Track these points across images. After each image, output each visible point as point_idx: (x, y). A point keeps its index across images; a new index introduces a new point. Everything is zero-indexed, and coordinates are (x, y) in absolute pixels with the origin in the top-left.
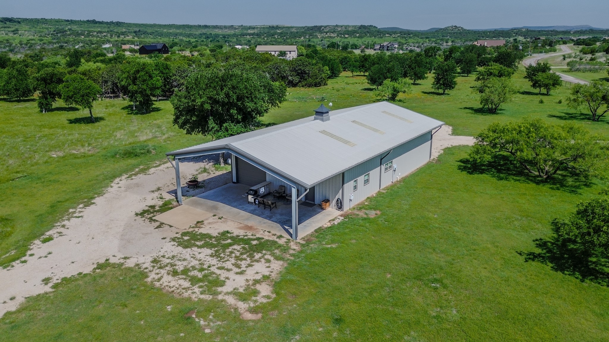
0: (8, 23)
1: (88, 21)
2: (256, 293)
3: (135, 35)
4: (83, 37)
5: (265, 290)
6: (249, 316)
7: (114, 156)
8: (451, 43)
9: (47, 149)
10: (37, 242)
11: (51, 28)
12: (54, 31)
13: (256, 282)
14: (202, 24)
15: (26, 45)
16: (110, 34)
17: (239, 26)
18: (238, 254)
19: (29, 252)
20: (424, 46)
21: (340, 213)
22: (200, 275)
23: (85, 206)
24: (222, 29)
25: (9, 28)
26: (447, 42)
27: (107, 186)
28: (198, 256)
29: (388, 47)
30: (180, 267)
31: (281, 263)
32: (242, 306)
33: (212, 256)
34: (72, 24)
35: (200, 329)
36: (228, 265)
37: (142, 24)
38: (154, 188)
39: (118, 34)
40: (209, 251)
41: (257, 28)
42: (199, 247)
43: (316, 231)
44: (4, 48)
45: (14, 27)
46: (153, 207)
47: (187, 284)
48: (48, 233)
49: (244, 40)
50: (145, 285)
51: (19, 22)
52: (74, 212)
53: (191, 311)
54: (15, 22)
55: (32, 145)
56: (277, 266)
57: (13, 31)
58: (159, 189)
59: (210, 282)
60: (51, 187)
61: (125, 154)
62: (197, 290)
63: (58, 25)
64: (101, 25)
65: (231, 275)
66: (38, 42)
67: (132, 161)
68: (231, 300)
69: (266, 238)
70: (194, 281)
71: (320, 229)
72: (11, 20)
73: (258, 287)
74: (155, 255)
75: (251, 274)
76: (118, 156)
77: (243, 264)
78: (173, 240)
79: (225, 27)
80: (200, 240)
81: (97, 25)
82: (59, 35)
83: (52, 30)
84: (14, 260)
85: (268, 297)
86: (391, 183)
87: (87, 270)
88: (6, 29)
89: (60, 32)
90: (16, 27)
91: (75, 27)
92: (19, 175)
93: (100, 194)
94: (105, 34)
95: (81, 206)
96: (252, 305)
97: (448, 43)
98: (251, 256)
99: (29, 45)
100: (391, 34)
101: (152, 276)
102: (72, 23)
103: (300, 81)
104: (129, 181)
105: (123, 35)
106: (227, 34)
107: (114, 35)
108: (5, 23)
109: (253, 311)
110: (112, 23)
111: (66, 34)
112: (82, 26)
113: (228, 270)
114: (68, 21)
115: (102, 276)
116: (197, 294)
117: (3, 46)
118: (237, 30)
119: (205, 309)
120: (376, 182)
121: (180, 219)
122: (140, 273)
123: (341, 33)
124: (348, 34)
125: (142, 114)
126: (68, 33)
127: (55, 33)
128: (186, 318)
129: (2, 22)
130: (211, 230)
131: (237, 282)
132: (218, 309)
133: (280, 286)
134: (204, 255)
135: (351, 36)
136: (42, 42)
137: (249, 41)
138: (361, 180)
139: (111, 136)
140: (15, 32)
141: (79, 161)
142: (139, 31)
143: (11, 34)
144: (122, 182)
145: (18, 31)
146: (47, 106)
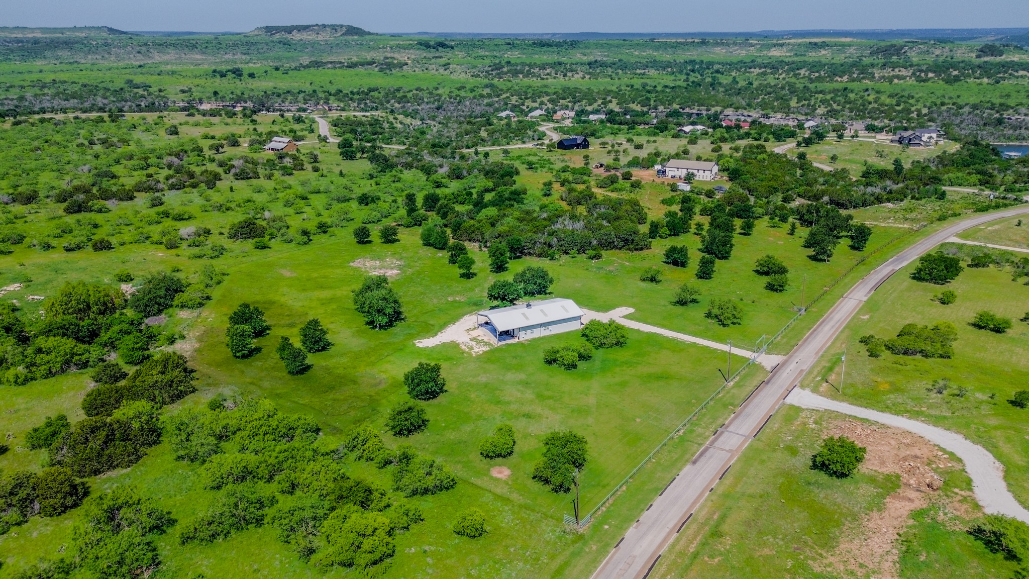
0: (440, 49)
2: (479, 352)
3: (588, 67)
4: (521, 76)
7: (469, 304)
9: (448, 295)
10: (439, 333)
11: (487, 56)
12: (490, 66)
13: (481, 351)
16: (556, 70)
18: (481, 345)
19: (437, 335)
22: (470, 347)
23: (453, 325)
25: (441, 57)
27: (461, 318)
28: (472, 343)
30: (467, 345)
31: (489, 348)
34: (514, 49)
35: (464, 356)
36: (478, 346)
38: (473, 322)
39: (565, 70)
40: (476, 343)
43: (506, 343)
44: (433, 103)
45: (446, 56)
46: (470, 329)
47: (466, 348)
48: (442, 331)
50: (458, 347)
51: (452, 47)
52: (450, 326)
54: (448, 46)
55: (443, 292)
57: (444, 65)
58: (475, 323)
59: (471, 349)
61: (473, 303)
63: (496, 52)
64: (550, 49)
65: (477, 348)
66: (469, 93)
68: (473, 353)
69: (491, 343)
70: (468, 348)
71: (508, 343)
72: (442, 44)
74: (463, 341)
75: (481, 349)
76: (471, 304)
77: (481, 347)
78: (470, 339)
79: (735, 42)
80: (475, 340)
81: (545, 49)
82: (494, 73)
83: (487, 62)
84: (434, 336)
85: (480, 354)
86: (548, 334)
87: (448, 341)
88: (439, 60)
89: (497, 69)
90: (449, 56)
91: (514, 56)
92: (437, 308)
93: (459, 321)
94: (548, 71)
98: (484, 345)
99: (458, 98)
101: (461, 345)
102: (514, 47)
103: (623, 246)
104: (469, 317)
105: (571, 71)
106: (730, 60)
107: (559, 72)
108: (438, 50)
109: (475, 355)
110: (566, 42)
111: (503, 71)
112: (525, 51)
114: (509, 42)
115: (451, 343)
116: (468, 350)
117: (432, 99)
118: (752, 48)
119: (468, 353)
120: (537, 333)
121: (474, 334)
122: (458, 344)
123: (924, 68)
124: (934, 72)
125: (497, 272)
126: (505, 69)
127: (490, 69)
128: (463, 353)
129: (434, 48)
130: (480, 338)
131: (477, 350)
132: (470, 354)
133: (485, 353)
134: (474, 343)
135: (941, 75)
136: (472, 95)
137: (751, 84)
138: (529, 332)
139: (473, 290)
140: (446, 66)
141: (457, 304)
142: (596, 61)
143: (441, 71)
144: (467, 317)
145: (449, 64)
146: (453, 261)
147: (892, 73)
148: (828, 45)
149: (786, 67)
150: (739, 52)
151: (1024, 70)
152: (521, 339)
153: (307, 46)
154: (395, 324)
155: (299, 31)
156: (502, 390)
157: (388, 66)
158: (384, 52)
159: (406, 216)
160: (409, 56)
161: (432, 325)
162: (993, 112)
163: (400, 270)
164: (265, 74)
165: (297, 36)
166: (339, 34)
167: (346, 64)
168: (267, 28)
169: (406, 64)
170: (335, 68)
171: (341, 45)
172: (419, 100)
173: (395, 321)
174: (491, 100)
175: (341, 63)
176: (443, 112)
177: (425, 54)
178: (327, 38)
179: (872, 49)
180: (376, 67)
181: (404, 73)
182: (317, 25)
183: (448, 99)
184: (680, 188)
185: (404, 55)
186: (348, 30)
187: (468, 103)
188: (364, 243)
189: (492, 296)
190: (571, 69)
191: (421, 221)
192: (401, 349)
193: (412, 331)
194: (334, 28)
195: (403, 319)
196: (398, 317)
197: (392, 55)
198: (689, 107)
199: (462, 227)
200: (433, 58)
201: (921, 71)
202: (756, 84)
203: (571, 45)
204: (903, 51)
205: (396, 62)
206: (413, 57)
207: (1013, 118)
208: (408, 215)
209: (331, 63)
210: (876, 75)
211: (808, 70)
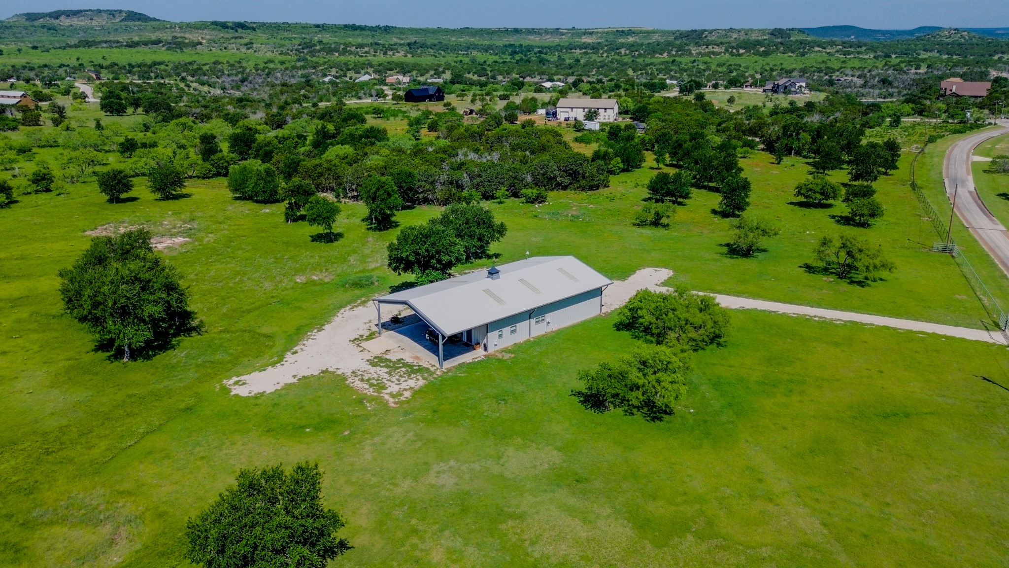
0: (240, 30)
1: (346, 26)
2: (402, 395)
3: (408, 48)
4: (337, 54)
5: (407, 394)
6: (393, 405)
7: (344, 286)
8: (926, 70)
9: (293, 273)
10: (289, 353)
11: (295, 38)
12: (300, 45)
13: (405, 390)
14: (511, 26)
15: (263, 71)
16: (374, 49)
17: (568, 30)
18: (402, 373)
19: (285, 360)
20: (871, 75)
21: (485, 353)
22: (375, 383)
23: (318, 331)
24: (540, 34)
25: (241, 38)
26: (918, 67)
27: (334, 316)
28: (379, 372)
29: (786, 87)
30: (366, 378)
31: (424, 381)
32: (391, 400)
33: (386, 373)
34: (323, 31)
35: (366, 407)
36: (394, 379)
37: (420, 29)
38: (367, 321)
39: (384, 49)
40: (386, 370)
41: (597, 33)
42: (381, 367)
43: (459, 364)
44: (236, 75)
45: (247, 36)
46: (362, 336)
47: (367, 386)
48: (295, 349)
49: (570, 58)
50: (345, 384)
51: (254, 29)
52: (311, 335)
53: (364, 399)
54: (249, 28)
55: (281, 268)
56: (422, 382)
57: (246, 45)
58: (370, 322)
59: (379, 387)
60: (296, 313)
61: (353, 285)
62: (371, 390)
63: (305, 34)
64: (363, 32)
65: (393, 385)
66: (279, 66)
67: (357, 292)
68: (387, 397)
69: (425, 366)
70: (372, 385)
71: (463, 363)
72: (242, 26)
73: (405, 392)
74: (354, 369)
75: (404, 385)
76: (347, 286)
77: (403, 379)
78: (368, 361)
79: (546, 31)
80: (383, 362)
81: (358, 32)
82: (305, 51)
83: (297, 42)
84: (277, 363)
85: (407, 398)
86: (543, 333)
87: (316, 373)
88: (239, 41)
89: (308, 47)
90: (251, 37)
91: (327, 38)
92: (275, 300)
93: (329, 322)
94: (366, 49)
95: (316, 331)
96: (397, 400)
97: (920, 69)
98: (409, 376)
99: (267, 70)
100: (824, 46)
101: (350, 380)
102: (324, 29)
103: (570, 184)
104: (351, 312)
105: (392, 50)
106: (547, 45)
107: (379, 51)
108: (237, 31)
109: (395, 403)
110: (378, 27)
111: (315, 49)
112: (337, 34)
113: (392, 382)
114: (318, 26)
115: (323, 377)
116: (371, 392)
117: (234, 72)
118: (563, 37)
119: (372, 399)
120: (524, 332)
121: (377, 346)
122: (343, 378)
123: (734, 45)
124: (745, 48)
125: (380, 230)
126: (318, 48)
127: (300, 47)
128: (361, 402)
129: (232, 29)
130: (393, 357)
131: (394, 388)
132: (378, 400)
133: (416, 393)
134: (382, 371)
135: (750, 51)
136: (283, 67)
137: (578, 61)
138: (507, 330)
139: (345, 260)
140: (249, 45)
141: (317, 288)
142: (415, 42)
143: (243, 50)
144: (346, 313)
145: (252, 43)
146: (292, 217)
147: (707, 50)
148: (634, 33)
149: (606, 48)
150: (552, 39)
151: (818, 46)
152: (491, 349)
153: (79, 31)
154: (174, 341)
155: (68, 16)
156: (521, 517)
157: (177, 45)
158: (173, 32)
159: (200, 162)
160: (203, 36)
161: (268, 337)
162: (822, 74)
163: (189, 236)
164: (18, 53)
165: (65, 22)
166: (118, 20)
167: (125, 44)
168: (28, 15)
169: (201, 44)
170: (111, 47)
171: (120, 30)
172: (219, 74)
173: (174, 335)
174: (306, 71)
175: (118, 42)
176: (249, 85)
177: (222, 35)
178: (104, 23)
179: (675, 35)
180: (163, 46)
181: (197, 51)
182: (90, 10)
183: (254, 71)
184: (586, 128)
185: (197, 35)
186: (128, 16)
187: (279, 75)
188: (119, 201)
189: (399, 260)
190: (392, 48)
191: (226, 168)
192: (189, 409)
193: (218, 356)
194: (112, 13)
195: (194, 329)
196: (183, 324)
197: (182, 35)
198: (529, 75)
199: (300, 169)
200: (232, 38)
201: (732, 48)
202: (582, 61)
203: (385, 30)
204: (704, 36)
205: (187, 41)
206: (208, 37)
207: (842, 79)
208: (204, 160)
209: (106, 42)
210: (693, 52)
211: (627, 49)
